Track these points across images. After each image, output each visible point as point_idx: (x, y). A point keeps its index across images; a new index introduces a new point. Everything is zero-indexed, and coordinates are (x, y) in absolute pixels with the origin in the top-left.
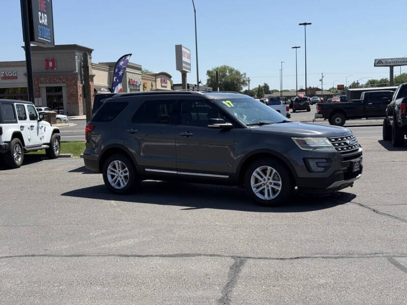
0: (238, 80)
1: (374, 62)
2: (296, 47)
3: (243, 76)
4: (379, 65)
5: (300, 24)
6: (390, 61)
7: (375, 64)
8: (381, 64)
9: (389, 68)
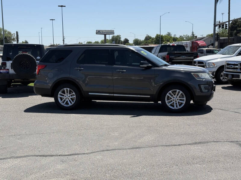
0: (10, 38)
1: (96, 32)
2: (52, 20)
3: (13, 35)
4: (98, 33)
5: (59, 6)
6: (104, 31)
7: (96, 33)
8: (100, 33)
9: (104, 35)
